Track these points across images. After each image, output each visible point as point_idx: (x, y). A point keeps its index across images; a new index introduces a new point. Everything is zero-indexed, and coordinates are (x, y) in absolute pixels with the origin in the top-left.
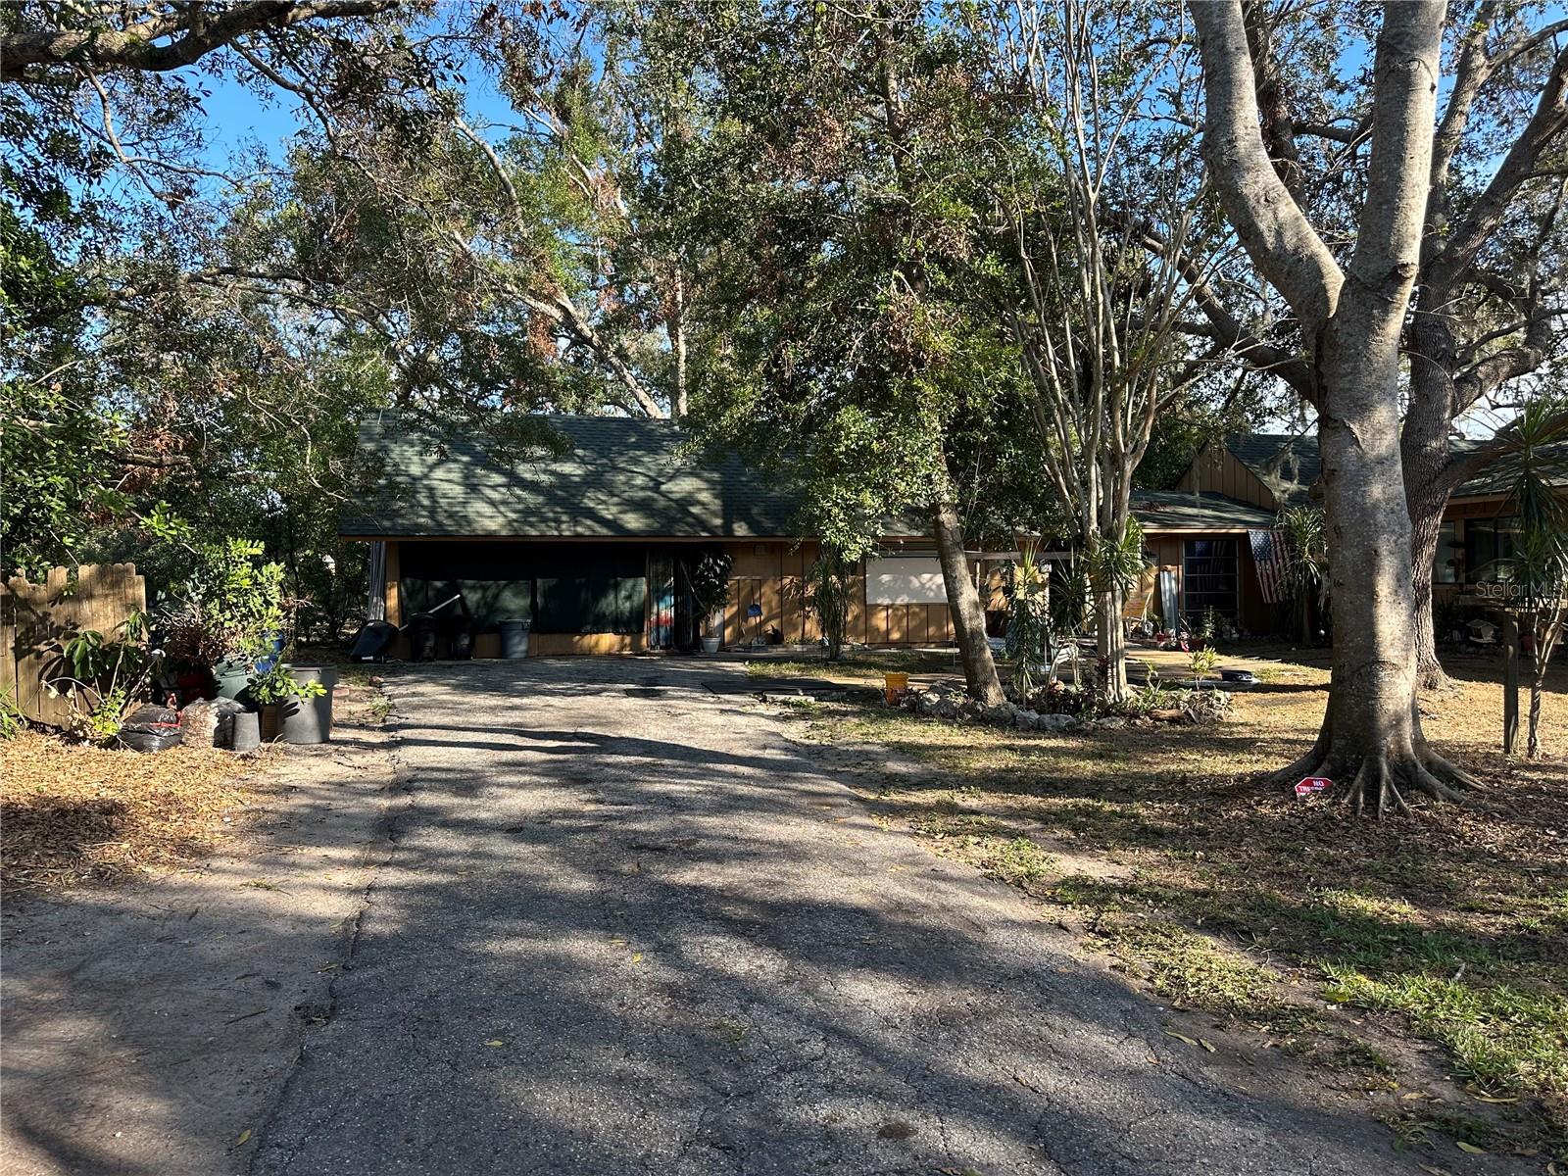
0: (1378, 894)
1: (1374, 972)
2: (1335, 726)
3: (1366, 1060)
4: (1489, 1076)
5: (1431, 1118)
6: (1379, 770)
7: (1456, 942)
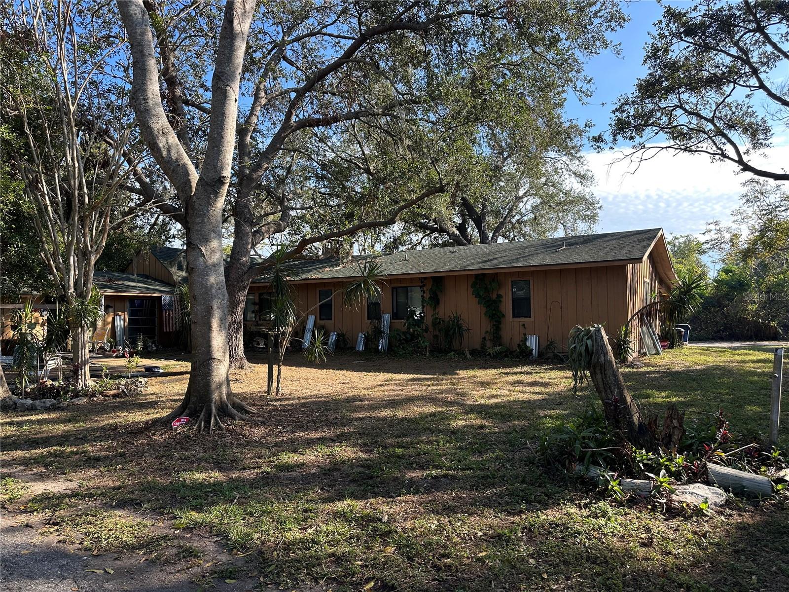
0: (205, 470)
1: (198, 509)
2: (192, 391)
3: (190, 553)
4: (243, 545)
5: (215, 573)
6: (211, 410)
7: (236, 485)
